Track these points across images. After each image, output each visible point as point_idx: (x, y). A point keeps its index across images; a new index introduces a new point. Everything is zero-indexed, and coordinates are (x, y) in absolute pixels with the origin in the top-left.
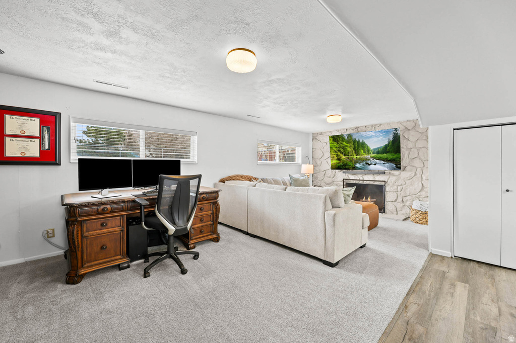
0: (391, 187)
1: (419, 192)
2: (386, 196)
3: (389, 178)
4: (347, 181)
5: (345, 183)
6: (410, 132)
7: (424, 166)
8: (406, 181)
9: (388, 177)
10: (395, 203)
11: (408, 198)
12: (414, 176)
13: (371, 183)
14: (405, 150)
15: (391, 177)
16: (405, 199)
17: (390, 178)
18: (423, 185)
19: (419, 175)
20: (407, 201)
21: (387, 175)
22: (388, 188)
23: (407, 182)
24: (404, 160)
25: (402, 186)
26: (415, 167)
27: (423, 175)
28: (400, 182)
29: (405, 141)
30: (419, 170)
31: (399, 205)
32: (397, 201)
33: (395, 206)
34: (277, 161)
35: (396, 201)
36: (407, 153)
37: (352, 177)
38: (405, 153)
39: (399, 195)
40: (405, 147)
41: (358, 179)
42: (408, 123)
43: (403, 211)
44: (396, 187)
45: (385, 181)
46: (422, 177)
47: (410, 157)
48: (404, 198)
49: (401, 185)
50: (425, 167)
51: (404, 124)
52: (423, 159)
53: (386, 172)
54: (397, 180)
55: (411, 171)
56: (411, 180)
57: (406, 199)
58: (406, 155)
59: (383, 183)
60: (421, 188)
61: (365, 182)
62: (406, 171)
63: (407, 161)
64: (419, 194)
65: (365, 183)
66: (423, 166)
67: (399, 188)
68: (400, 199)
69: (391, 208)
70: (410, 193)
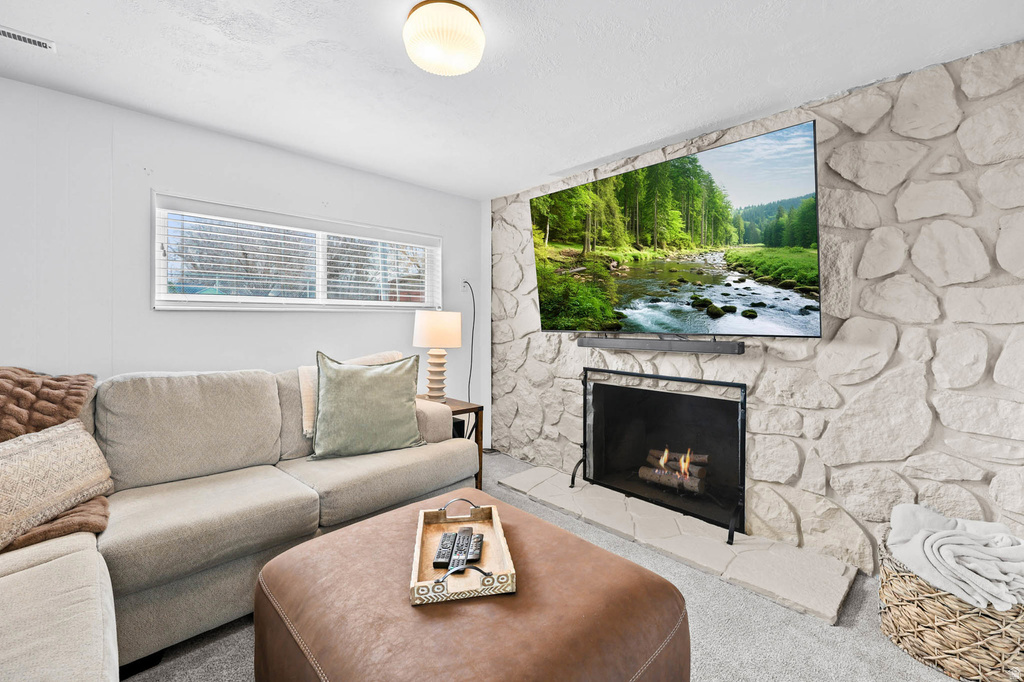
0: (773, 413)
1: (916, 452)
2: (750, 456)
3: (763, 370)
4: (597, 376)
5: (590, 386)
6: (866, 144)
7: (942, 316)
8: (846, 392)
9: (758, 369)
10: (791, 493)
11: (854, 474)
12: (887, 366)
13: (687, 389)
14: (837, 239)
15: (771, 367)
16: (839, 479)
17: (769, 375)
18: (936, 416)
19: (912, 364)
20: (849, 488)
21: (755, 357)
22: (755, 420)
23: (853, 397)
24: (834, 289)
25: (822, 415)
26: (893, 319)
27: (936, 366)
28: (814, 394)
29: (839, 193)
30: (913, 338)
31: (812, 508)
32: (801, 484)
33: (792, 508)
34: (321, 298)
35: (793, 482)
36: (847, 251)
37: (615, 362)
38: (837, 255)
39: (809, 454)
40: (839, 223)
41: (637, 370)
42: (853, 100)
43: (832, 538)
44: (793, 416)
45: (743, 387)
46: (930, 373)
47: (868, 270)
48: (835, 474)
49: (820, 408)
50: (947, 323)
51: (835, 111)
52: (939, 281)
53: (748, 342)
54: (799, 383)
55: (870, 340)
56: (872, 386)
57: (844, 480)
58: (844, 264)
59: (734, 395)
60: (925, 431)
61: (662, 383)
62: (843, 339)
63: (851, 292)
64: (914, 461)
65: (662, 387)
66: (936, 314)
67: (811, 424)
68: (813, 477)
69: (773, 515)
70: (865, 453)
